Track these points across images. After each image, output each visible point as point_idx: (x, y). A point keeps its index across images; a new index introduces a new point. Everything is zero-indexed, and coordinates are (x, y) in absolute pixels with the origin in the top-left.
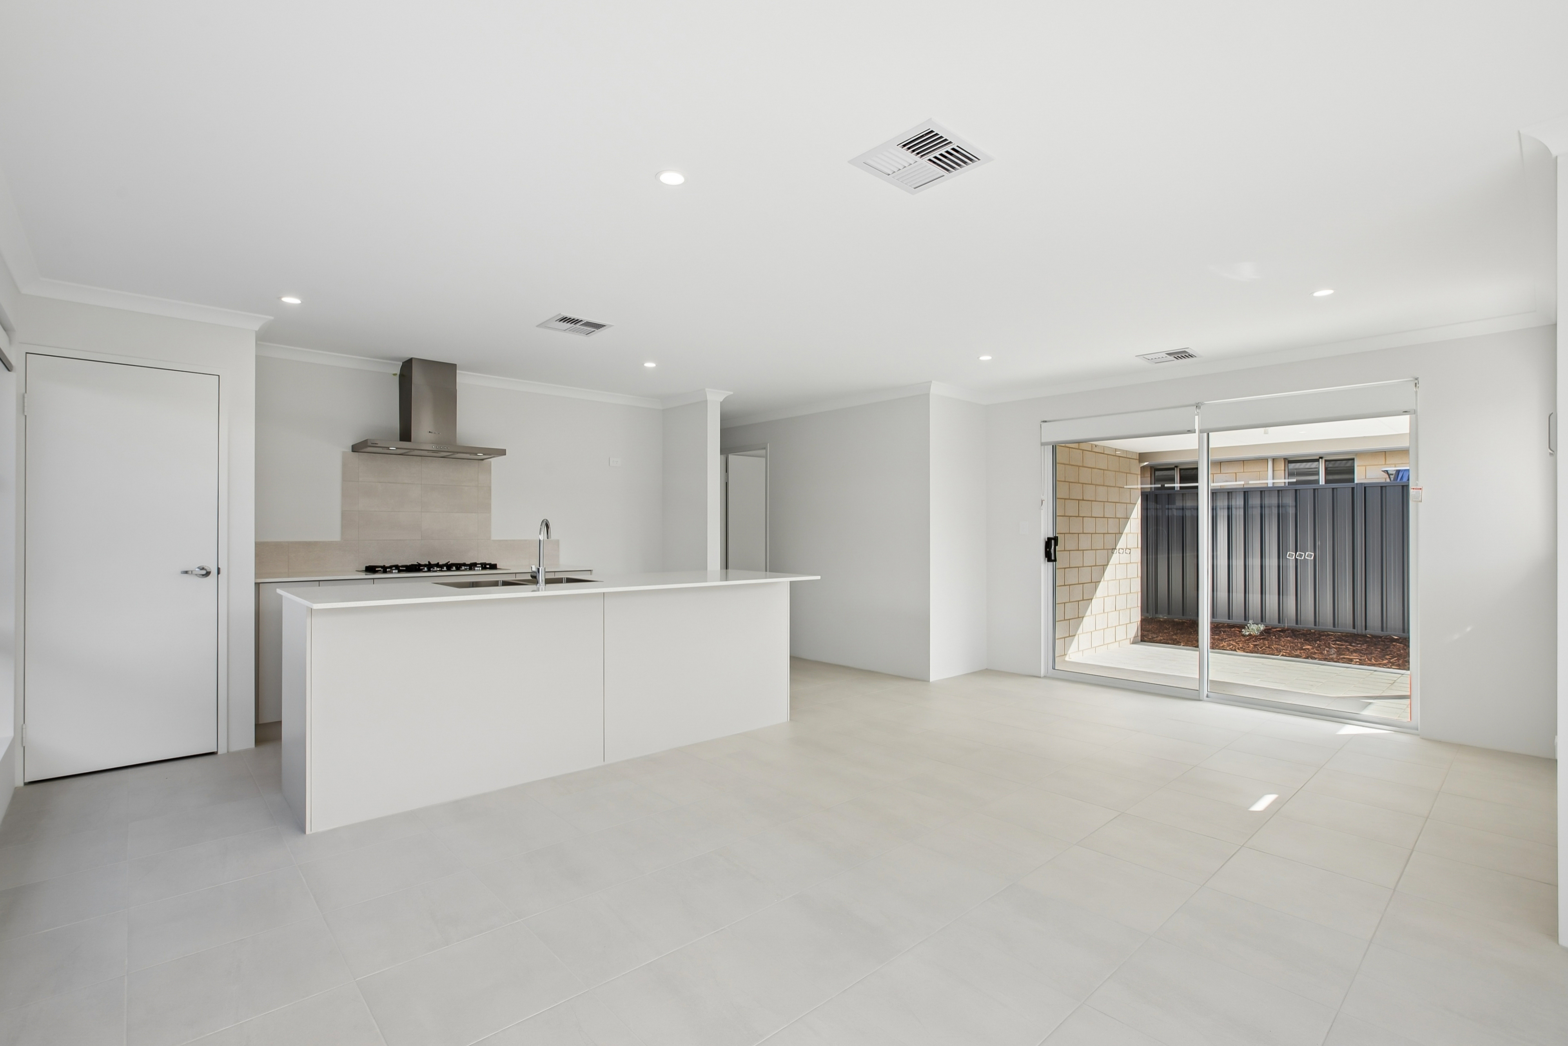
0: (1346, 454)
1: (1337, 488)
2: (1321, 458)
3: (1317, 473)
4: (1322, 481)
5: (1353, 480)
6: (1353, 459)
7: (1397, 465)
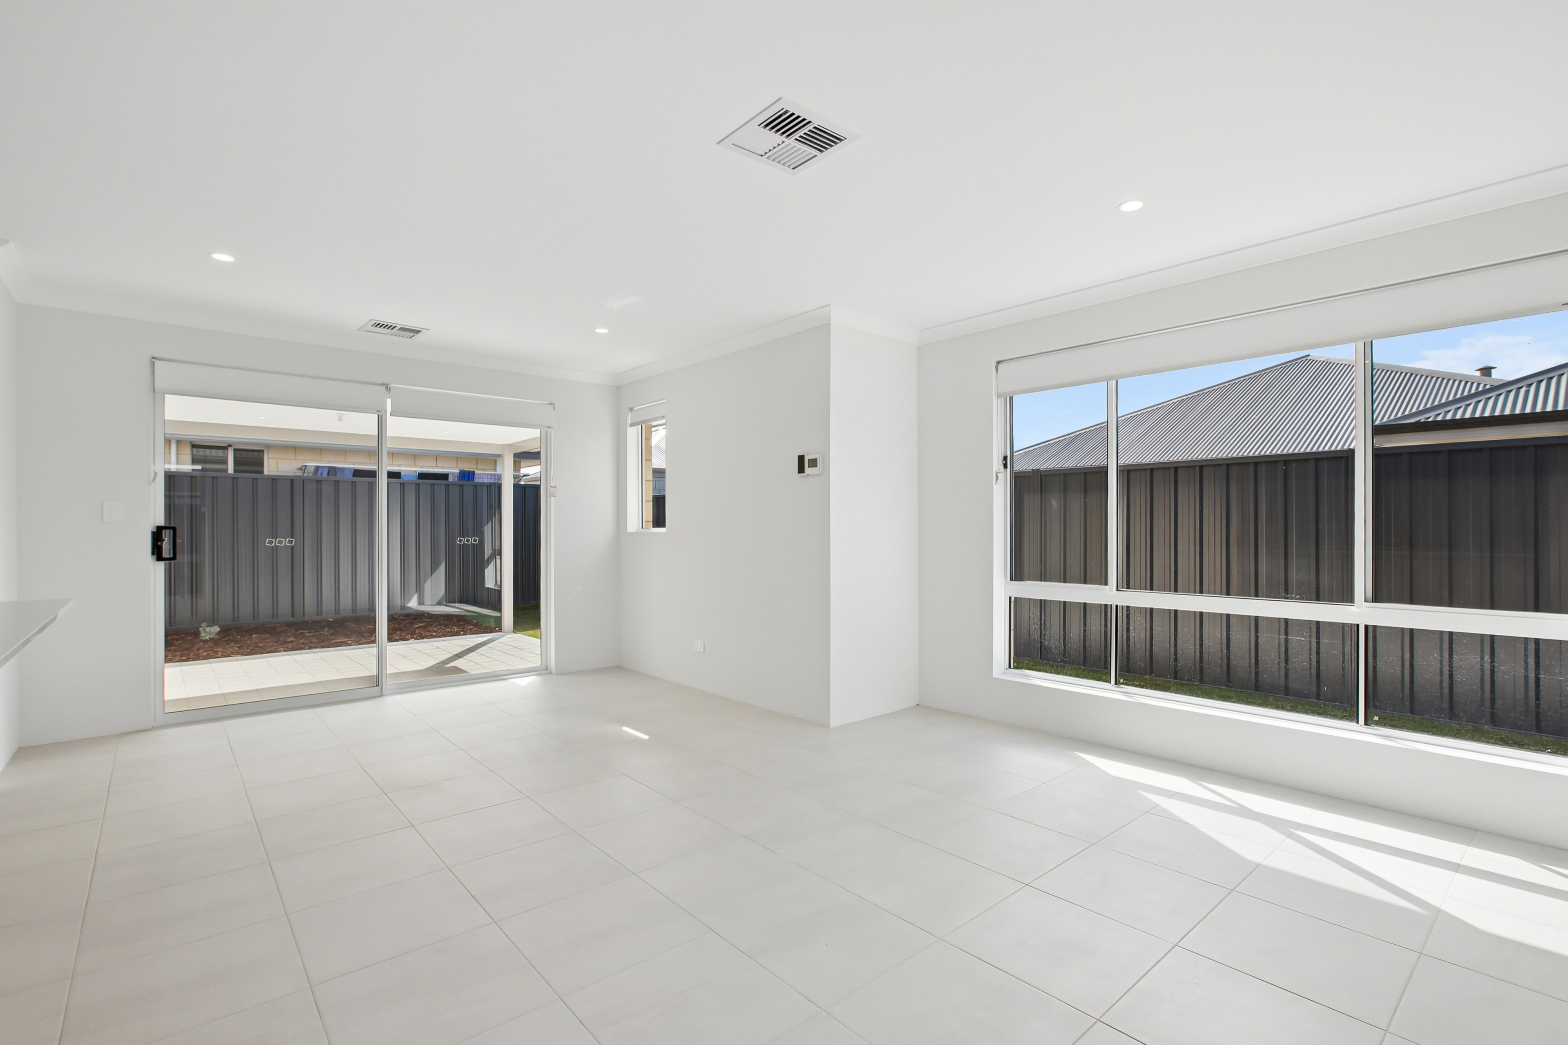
0: (255, 445)
1: (217, 477)
2: (230, 446)
3: (225, 462)
4: (231, 469)
5: (262, 472)
6: (262, 451)
7: (330, 462)
